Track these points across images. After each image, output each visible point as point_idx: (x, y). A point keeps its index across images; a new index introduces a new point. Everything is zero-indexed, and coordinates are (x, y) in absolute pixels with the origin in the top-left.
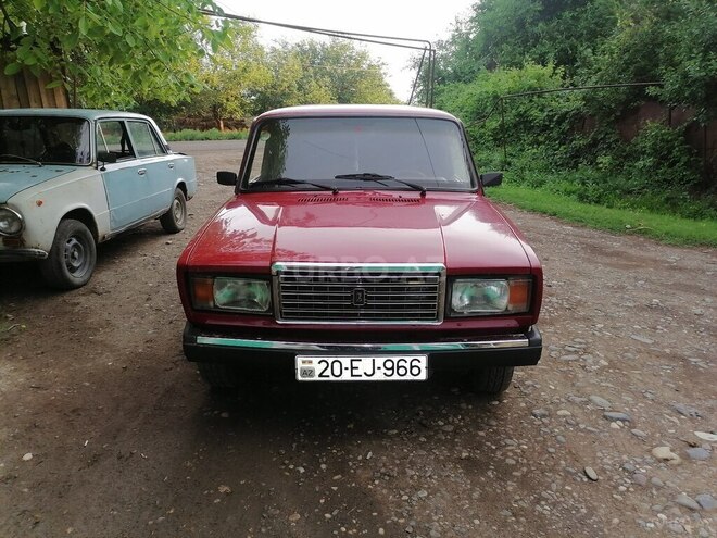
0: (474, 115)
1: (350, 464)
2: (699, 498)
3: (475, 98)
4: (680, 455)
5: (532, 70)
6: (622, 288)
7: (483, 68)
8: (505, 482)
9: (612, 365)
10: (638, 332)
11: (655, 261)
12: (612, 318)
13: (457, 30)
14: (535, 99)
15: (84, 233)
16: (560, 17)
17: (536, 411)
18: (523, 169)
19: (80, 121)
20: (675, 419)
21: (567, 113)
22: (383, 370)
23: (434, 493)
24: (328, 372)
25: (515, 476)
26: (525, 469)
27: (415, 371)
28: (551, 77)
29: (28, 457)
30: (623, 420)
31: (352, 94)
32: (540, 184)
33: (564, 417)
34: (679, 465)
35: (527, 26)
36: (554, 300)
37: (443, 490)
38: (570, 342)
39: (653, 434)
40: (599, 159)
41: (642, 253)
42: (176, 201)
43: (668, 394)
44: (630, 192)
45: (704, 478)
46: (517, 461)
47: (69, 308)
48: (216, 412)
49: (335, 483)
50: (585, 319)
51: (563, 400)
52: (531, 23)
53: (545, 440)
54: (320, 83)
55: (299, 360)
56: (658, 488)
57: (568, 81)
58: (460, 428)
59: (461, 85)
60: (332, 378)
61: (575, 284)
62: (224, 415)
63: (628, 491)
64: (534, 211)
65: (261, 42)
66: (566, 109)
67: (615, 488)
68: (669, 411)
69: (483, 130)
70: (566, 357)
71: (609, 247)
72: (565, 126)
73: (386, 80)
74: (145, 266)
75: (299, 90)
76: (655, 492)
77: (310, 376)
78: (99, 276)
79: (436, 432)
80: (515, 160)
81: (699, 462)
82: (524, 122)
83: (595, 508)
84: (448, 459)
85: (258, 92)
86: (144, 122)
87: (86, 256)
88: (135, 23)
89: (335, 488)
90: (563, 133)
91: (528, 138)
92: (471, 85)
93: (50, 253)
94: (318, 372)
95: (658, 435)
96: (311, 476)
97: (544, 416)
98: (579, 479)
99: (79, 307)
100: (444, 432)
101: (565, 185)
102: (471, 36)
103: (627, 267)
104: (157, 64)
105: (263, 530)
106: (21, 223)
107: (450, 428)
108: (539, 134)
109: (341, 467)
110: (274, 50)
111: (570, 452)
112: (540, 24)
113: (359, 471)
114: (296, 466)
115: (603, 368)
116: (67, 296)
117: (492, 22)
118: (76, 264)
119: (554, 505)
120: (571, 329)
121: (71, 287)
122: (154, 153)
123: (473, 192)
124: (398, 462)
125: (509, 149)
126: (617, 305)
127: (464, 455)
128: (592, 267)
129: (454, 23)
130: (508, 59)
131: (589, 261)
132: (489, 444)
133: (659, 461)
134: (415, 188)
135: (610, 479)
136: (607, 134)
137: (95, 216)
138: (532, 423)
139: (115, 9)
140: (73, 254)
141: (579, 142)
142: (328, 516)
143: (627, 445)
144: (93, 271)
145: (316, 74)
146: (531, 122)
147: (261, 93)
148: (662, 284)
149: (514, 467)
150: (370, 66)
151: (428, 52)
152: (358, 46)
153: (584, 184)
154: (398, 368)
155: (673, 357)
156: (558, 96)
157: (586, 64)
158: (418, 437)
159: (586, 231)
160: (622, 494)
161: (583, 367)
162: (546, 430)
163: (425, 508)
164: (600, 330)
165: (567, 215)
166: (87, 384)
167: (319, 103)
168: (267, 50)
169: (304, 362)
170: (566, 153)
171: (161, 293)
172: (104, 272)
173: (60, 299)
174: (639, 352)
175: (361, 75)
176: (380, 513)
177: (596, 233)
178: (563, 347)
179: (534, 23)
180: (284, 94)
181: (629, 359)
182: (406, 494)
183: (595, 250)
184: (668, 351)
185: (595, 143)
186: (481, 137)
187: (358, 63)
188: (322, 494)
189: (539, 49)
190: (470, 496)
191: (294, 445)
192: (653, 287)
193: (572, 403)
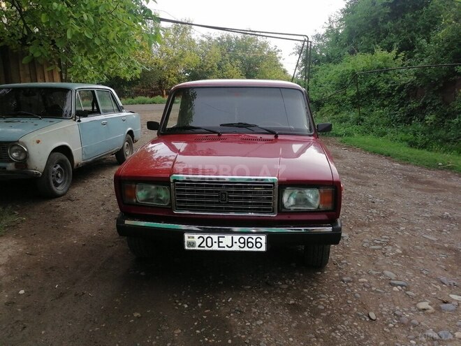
0: (338, 86)
1: (217, 304)
2: (441, 333)
3: (339, 74)
4: (435, 308)
5: (381, 55)
6: (425, 205)
7: (347, 53)
8: (315, 319)
9: (405, 252)
10: (428, 233)
11: (455, 187)
12: (413, 224)
13: (330, 27)
14: (382, 75)
15: (65, 161)
16: (403, 17)
17: (345, 279)
18: (372, 124)
19: (66, 90)
20: (439, 287)
21: (405, 84)
22: (238, 244)
23: (267, 322)
24: (204, 244)
25: (322, 316)
26: (329, 312)
27: (259, 245)
28: (394, 59)
29: (22, 292)
30: (402, 286)
31: (256, 72)
32: (384, 134)
33: (363, 282)
34: (432, 313)
35: (379, 24)
36: (375, 211)
37: (273, 321)
38: (379, 238)
39: (420, 295)
40: (427, 117)
41: (446, 182)
42: (127, 143)
43: (439, 271)
44: (449, 141)
45: (448, 321)
46: (325, 307)
47: (53, 209)
48: (138, 272)
49: (205, 314)
50: (393, 224)
51: (364, 272)
52: (382, 22)
53: (347, 296)
54: (234, 64)
55: (186, 236)
56: (415, 326)
57: (407, 62)
58: (291, 286)
59: (331, 65)
60: (206, 248)
61: (392, 201)
62: (142, 274)
63: (394, 326)
64: (374, 153)
65: (193, 37)
66: (404, 82)
67: (387, 325)
68: (435, 282)
69: (345, 97)
70: (373, 247)
71: (422, 178)
72: (403, 94)
73: (281, 61)
74: (103, 184)
75: (218, 69)
76: (412, 328)
77: (193, 246)
78: (74, 190)
79: (276, 288)
80: (367, 118)
81: (447, 312)
82: (373, 92)
83: (370, 336)
84: (280, 304)
85: (190, 71)
86: (108, 91)
87: (65, 176)
88: (101, 31)
89: (205, 317)
90: (402, 98)
91: (376, 102)
92: (339, 66)
93: (43, 173)
94: (198, 244)
95: (423, 296)
96: (191, 309)
97: (349, 281)
98: (363, 319)
99: (59, 208)
100: (280, 288)
101: (402, 135)
102: (340, 31)
103: (432, 191)
104: (114, 55)
105: (157, 337)
106: (26, 154)
107: (285, 286)
108: (384, 100)
109: (211, 305)
110: (202, 42)
111: (362, 303)
112: (389, 23)
113: (222, 308)
114: (182, 304)
115: (398, 254)
116: (52, 202)
117: (354, 21)
118: (59, 182)
119: (344, 333)
120: (382, 229)
121: (55, 196)
122: (114, 111)
123: (310, 136)
124: (247, 304)
125: (362, 110)
126: (419, 216)
127: (291, 302)
128: (407, 190)
129: (328, 22)
130: (366, 47)
131: (407, 187)
132: (309, 296)
133: (420, 310)
134: (270, 132)
135: (384, 320)
136: (433, 99)
137: (73, 151)
138: (340, 285)
139: (90, 22)
140: (57, 175)
141: (413, 105)
142: (198, 331)
143: (401, 300)
144: (70, 187)
145: (231, 58)
146: (379, 91)
147: (192, 71)
148: (455, 203)
149: (323, 311)
150: (269, 52)
151: (306, 43)
152: (260, 39)
153: (415, 135)
154: (248, 243)
155: (449, 249)
156: (399, 73)
157: (422, 50)
158: (264, 290)
159: (409, 167)
160: (390, 328)
161: (384, 254)
162: (349, 290)
163: (259, 330)
164: (402, 231)
165: (397, 156)
166: (60, 253)
167: (232, 78)
168: (197, 42)
169: (189, 237)
170: (404, 113)
171: (111, 201)
172: (77, 188)
173: (48, 203)
174: (426, 245)
175: (263, 58)
176: (231, 332)
177: (416, 169)
178: (373, 241)
179: (385, 22)
180: (208, 73)
181: (417, 249)
182: (249, 322)
183: (413, 179)
184: (446, 245)
185: (424, 106)
186: (343, 101)
187: (261, 50)
188: (196, 320)
189: (389, 40)
190: (290, 325)
191: (183, 292)
192: (448, 204)
193: (369, 274)
